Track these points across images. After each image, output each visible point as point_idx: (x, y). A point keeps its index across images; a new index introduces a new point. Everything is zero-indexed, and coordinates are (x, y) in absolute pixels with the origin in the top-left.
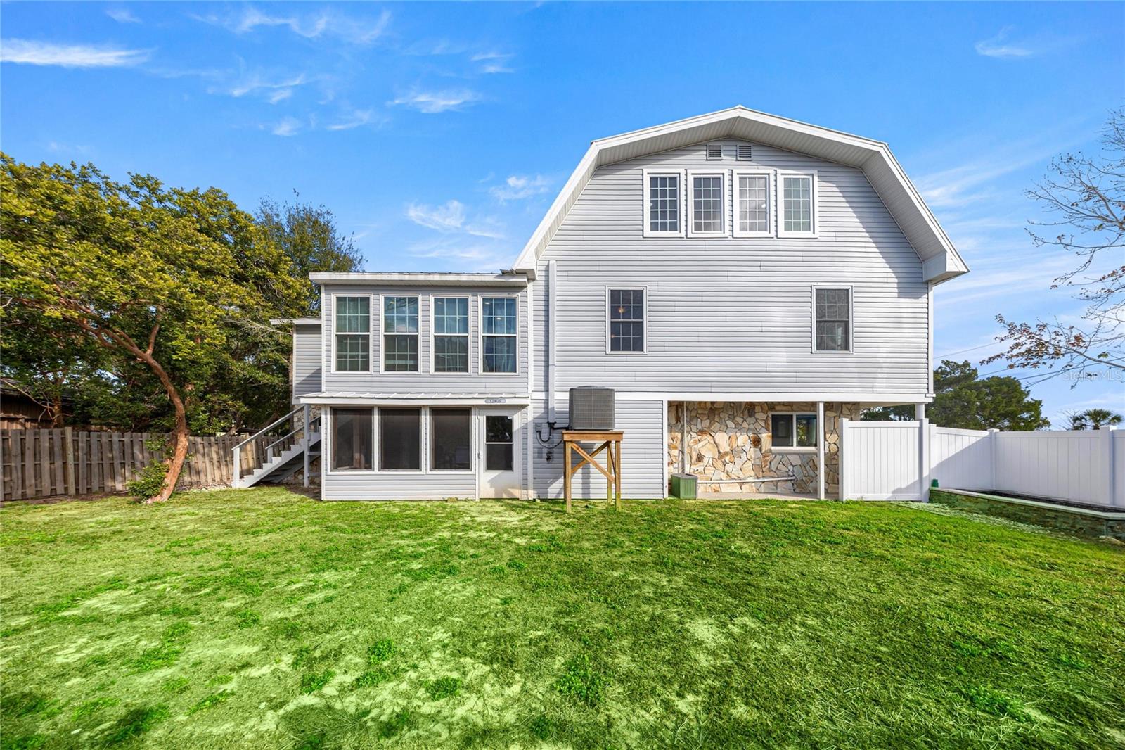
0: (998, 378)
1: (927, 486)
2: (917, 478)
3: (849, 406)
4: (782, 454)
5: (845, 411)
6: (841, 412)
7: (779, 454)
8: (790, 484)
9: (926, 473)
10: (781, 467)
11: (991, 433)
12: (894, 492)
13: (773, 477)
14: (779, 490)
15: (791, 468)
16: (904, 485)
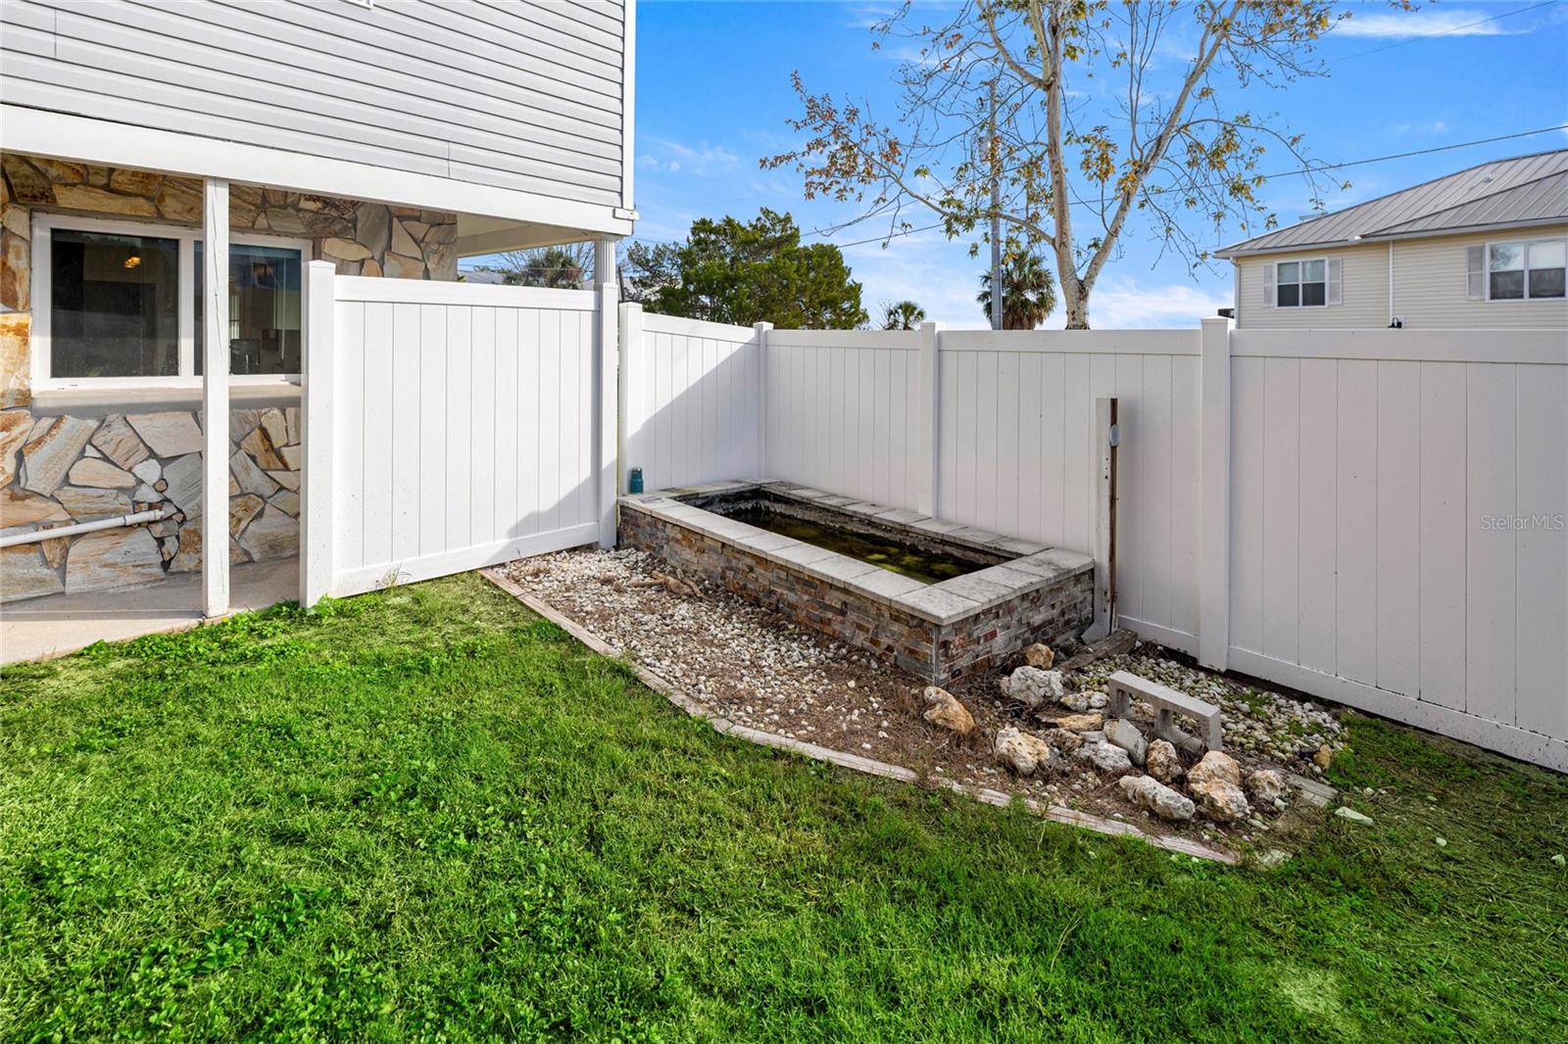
0: (822, 246)
1: (611, 494)
2: (586, 472)
3: (419, 229)
4: (101, 414)
5: (403, 244)
6: (389, 247)
7: (82, 412)
8: (143, 542)
9: (609, 456)
10: (89, 471)
11: (759, 332)
12: (515, 531)
13: (37, 525)
14: (75, 581)
15: (150, 471)
16: (547, 503)
